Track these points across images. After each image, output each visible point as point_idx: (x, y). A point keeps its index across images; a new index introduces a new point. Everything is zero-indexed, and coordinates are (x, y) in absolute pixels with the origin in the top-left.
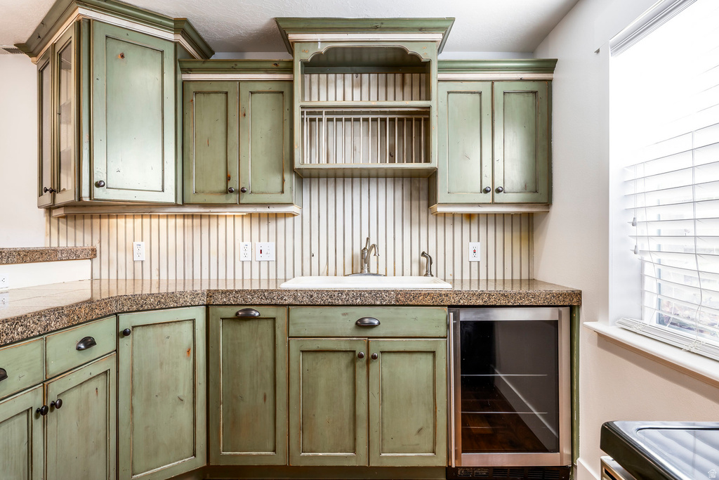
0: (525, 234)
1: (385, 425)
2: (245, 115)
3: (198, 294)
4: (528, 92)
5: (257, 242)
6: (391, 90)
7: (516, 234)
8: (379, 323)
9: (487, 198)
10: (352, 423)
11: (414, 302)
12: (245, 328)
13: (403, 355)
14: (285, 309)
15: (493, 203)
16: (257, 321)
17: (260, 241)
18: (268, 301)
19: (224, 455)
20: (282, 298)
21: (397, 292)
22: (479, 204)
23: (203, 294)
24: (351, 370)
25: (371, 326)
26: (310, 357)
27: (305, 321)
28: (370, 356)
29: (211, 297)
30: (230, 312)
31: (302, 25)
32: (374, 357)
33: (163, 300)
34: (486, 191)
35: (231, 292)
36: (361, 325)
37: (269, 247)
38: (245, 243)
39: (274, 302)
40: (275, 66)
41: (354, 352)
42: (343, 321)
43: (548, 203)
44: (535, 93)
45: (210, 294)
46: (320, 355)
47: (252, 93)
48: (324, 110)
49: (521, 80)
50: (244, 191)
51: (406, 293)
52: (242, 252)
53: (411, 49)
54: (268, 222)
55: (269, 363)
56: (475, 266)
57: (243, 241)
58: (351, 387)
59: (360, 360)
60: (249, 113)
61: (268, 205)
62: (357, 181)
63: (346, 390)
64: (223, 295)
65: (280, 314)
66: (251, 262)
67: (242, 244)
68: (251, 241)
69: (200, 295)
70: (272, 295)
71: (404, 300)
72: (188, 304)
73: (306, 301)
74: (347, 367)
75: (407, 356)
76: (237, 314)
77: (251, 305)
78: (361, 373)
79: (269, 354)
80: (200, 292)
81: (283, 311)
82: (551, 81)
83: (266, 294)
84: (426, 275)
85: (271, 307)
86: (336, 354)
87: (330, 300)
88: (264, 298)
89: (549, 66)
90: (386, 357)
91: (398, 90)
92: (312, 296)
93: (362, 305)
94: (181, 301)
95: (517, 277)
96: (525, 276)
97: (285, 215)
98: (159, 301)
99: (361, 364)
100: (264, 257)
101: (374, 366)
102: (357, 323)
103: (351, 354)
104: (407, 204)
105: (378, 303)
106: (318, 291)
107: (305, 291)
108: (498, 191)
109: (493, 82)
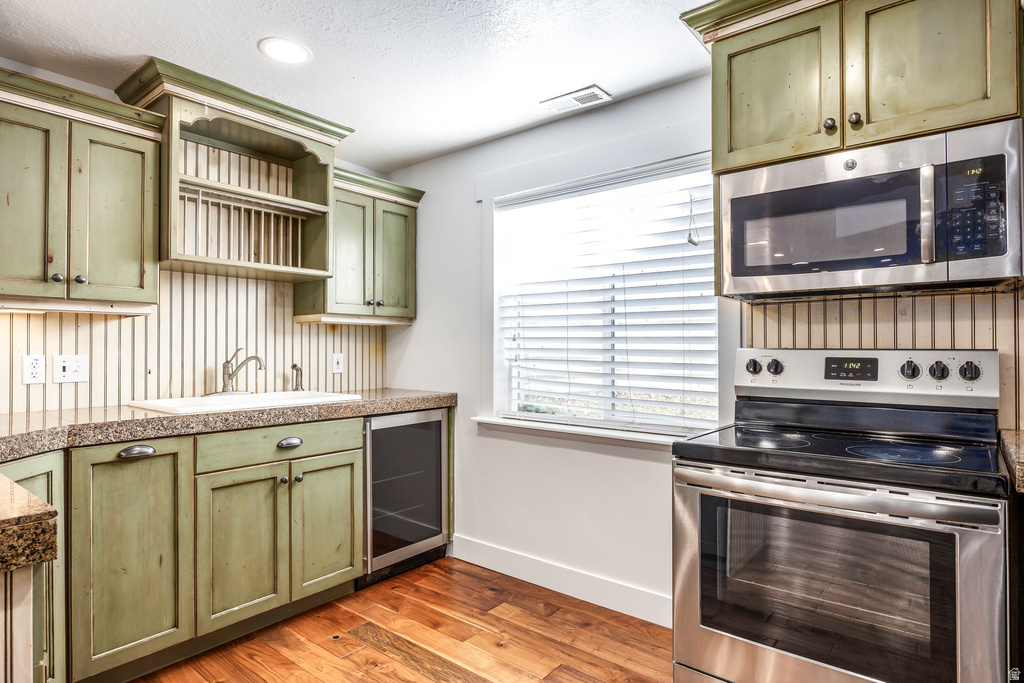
0: (379, 346)
1: (306, 552)
2: (80, 171)
3: (57, 433)
4: (400, 215)
5: (56, 356)
6: (254, 178)
7: (373, 346)
8: (302, 442)
9: (368, 310)
10: (271, 560)
11: (336, 416)
12: (130, 473)
13: (323, 473)
14: (191, 439)
15: (374, 316)
16: (148, 461)
17: (61, 353)
18: (169, 433)
19: (97, 660)
20: (187, 426)
21: (320, 407)
22: (359, 316)
23: (64, 431)
24: (270, 500)
25: (292, 447)
26: (222, 494)
27: (217, 452)
28: (293, 479)
29: (75, 435)
30: (109, 453)
31: (189, 79)
32: (298, 480)
33: (16, 447)
34: (369, 303)
35: (110, 425)
36: (281, 447)
37: (78, 364)
38: (33, 356)
39: (176, 432)
40: (136, 117)
41: (275, 478)
42: (261, 446)
43: (412, 318)
44: (406, 217)
45: (74, 431)
46: (234, 489)
47: (91, 141)
48: (201, 190)
49: (396, 202)
50: (79, 280)
51: (329, 407)
52: (28, 370)
53: (310, 147)
54: (77, 326)
55: (168, 512)
56: (337, 377)
57: (28, 353)
58: (271, 519)
59: (281, 485)
60: (86, 169)
61: (111, 303)
62: (211, 279)
63: (265, 524)
64: (98, 431)
65: (183, 447)
66: (45, 385)
67: (28, 360)
68: (45, 353)
69: (60, 434)
70: (173, 424)
71: (326, 415)
72: (46, 449)
73: (220, 426)
74: (266, 497)
75: (327, 472)
76: (119, 456)
77: (143, 440)
78: (283, 500)
79: (167, 501)
80: (59, 429)
81: (188, 442)
82: (416, 208)
83: (165, 423)
84: (297, 389)
85: (172, 439)
86: (254, 485)
87: (249, 422)
88: (161, 428)
89: (418, 195)
90: (307, 478)
91: (263, 179)
92: (227, 420)
93: (285, 425)
94: (38, 445)
95: (373, 387)
96: (379, 386)
97: (106, 317)
98: (12, 449)
99: (283, 490)
100: (70, 376)
101: (297, 489)
102: (278, 446)
103: (271, 482)
104: (270, 310)
105: (301, 420)
106: (235, 414)
107: (218, 415)
108: (379, 304)
109: (375, 199)
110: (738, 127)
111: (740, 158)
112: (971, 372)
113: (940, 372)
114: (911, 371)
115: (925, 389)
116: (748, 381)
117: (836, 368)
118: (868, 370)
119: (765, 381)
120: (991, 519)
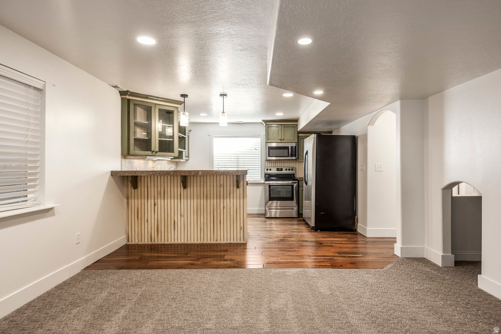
110: (269, 137)
111: (269, 141)
112: (292, 170)
113: (289, 170)
114: (286, 170)
115: (288, 172)
116: (266, 172)
117: (278, 170)
118: (282, 170)
119: (269, 172)
120: (296, 183)
